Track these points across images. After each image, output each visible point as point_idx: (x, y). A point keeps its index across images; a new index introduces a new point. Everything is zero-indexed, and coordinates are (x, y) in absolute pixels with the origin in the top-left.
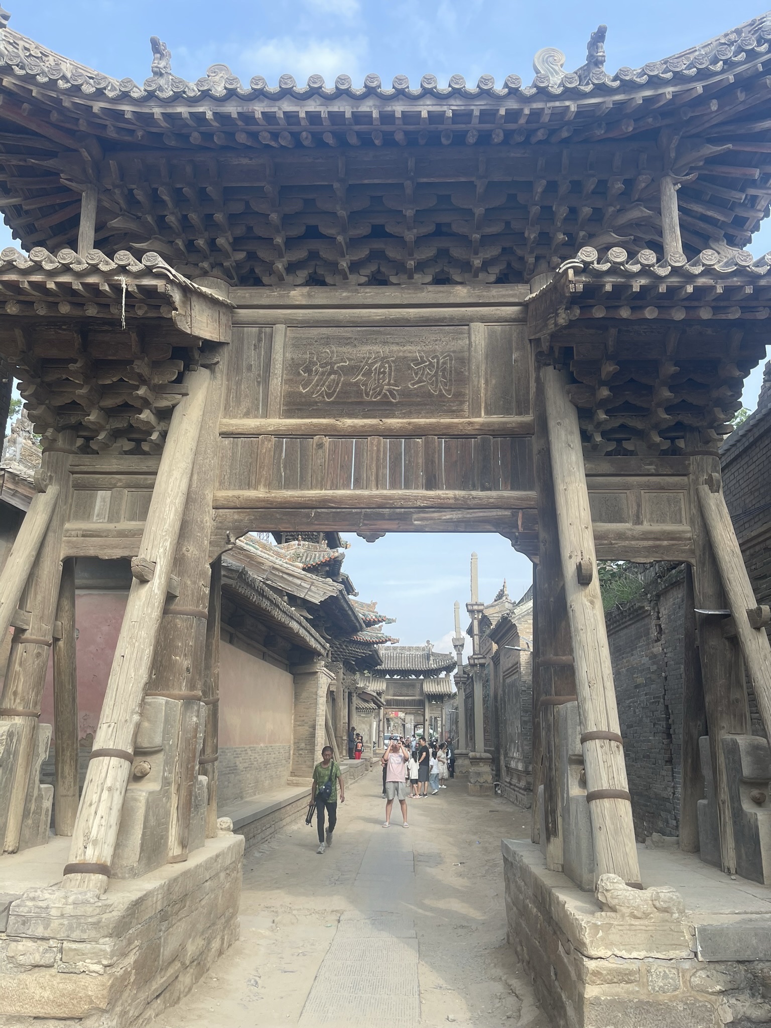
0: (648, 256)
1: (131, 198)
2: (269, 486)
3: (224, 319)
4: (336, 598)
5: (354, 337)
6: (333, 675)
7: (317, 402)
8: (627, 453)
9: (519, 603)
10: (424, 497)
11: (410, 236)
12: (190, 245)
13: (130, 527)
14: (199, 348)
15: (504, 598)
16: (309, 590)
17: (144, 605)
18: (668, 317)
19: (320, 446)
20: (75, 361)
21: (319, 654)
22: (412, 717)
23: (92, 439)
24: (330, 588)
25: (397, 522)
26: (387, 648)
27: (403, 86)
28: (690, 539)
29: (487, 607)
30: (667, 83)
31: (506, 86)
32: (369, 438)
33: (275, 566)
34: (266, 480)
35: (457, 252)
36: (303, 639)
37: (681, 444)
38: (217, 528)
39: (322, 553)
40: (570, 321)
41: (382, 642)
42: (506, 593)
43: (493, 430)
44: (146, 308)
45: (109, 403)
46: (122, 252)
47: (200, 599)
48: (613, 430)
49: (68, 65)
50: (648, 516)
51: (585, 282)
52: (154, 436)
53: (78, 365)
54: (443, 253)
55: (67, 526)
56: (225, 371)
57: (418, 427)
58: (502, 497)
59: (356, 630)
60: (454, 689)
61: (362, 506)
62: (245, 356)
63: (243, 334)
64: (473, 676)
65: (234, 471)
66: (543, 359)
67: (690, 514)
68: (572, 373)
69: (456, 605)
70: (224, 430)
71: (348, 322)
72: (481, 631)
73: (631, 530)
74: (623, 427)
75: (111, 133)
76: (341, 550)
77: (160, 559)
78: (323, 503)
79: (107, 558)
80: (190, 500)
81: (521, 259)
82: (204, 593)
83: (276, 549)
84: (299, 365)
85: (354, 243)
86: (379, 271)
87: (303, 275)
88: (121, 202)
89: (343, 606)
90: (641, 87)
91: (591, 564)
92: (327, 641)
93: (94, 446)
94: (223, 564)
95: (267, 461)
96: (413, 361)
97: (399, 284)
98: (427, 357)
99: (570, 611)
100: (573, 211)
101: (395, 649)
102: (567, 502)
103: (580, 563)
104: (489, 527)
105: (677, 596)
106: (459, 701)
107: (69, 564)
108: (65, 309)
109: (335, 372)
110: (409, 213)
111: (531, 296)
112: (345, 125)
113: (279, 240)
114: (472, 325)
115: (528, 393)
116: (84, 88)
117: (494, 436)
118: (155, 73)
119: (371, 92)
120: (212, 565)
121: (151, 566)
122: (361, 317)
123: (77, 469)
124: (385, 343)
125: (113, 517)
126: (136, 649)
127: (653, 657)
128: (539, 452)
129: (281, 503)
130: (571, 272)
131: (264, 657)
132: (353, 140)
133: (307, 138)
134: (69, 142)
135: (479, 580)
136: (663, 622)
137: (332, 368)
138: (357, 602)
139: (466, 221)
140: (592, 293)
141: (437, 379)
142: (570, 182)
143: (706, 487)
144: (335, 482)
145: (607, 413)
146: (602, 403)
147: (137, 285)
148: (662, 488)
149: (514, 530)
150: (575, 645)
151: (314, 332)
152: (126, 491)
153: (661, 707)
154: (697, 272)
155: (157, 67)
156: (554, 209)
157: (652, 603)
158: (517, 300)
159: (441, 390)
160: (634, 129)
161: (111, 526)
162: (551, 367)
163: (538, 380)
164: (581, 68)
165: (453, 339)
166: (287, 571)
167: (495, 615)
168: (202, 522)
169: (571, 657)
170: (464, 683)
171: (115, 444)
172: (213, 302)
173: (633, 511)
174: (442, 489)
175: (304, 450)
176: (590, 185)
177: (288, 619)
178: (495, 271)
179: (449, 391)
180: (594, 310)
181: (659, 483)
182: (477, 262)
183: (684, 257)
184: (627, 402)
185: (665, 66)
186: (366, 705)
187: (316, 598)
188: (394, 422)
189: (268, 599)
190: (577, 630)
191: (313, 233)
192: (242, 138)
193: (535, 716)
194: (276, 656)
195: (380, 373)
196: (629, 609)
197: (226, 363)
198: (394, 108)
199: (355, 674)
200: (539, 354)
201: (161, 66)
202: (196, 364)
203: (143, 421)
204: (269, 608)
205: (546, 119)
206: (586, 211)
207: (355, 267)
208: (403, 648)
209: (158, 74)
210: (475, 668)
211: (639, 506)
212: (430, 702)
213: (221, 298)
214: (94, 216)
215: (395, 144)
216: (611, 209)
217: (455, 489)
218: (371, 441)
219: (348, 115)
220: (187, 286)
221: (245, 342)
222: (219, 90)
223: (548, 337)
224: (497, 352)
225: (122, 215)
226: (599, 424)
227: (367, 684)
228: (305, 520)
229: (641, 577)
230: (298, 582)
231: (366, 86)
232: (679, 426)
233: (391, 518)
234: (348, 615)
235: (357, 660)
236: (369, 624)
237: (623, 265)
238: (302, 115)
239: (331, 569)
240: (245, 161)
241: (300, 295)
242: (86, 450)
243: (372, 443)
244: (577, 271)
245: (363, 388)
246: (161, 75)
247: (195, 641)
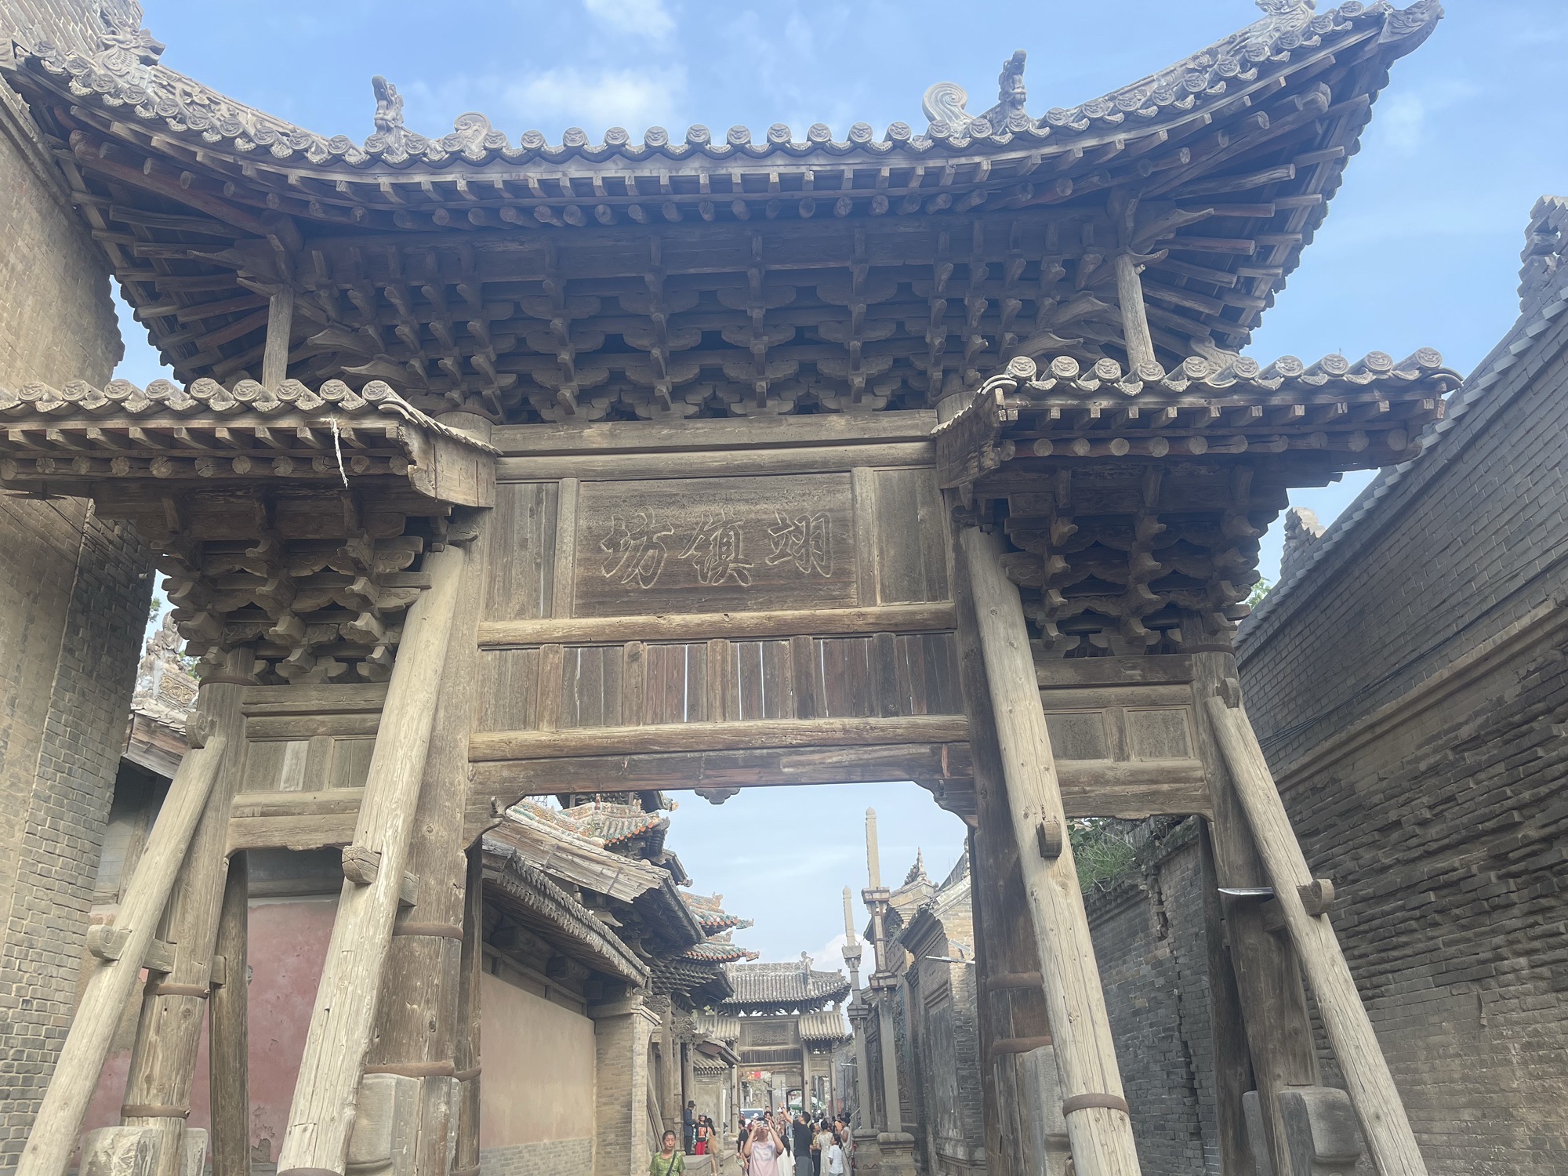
0: (1109, 368)
1: (343, 302)
2: (557, 722)
3: (484, 474)
4: (659, 891)
5: (681, 493)
6: (657, 1017)
7: (627, 592)
8: (1097, 652)
9: (944, 885)
10: (798, 729)
11: (759, 347)
12: (433, 368)
13: (337, 798)
14: (447, 518)
15: (920, 879)
16: (616, 880)
17: (362, 922)
18: (1143, 453)
19: (635, 657)
20: (255, 544)
21: (635, 984)
22: (783, 1078)
23: (280, 660)
24: (649, 877)
25: (757, 770)
26: (740, 969)
27: (743, 141)
28: (1201, 780)
29: (896, 894)
30: (1116, 127)
31: (889, 137)
32: (709, 642)
33: (561, 844)
34: (552, 712)
35: (829, 368)
36: (608, 962)
37: (1176, 635)
38: (477, 793)
39: (633, 819)
40: (1002, 462)
41: (733, 959)
42: (922, 870)
43: (896, 625)
44: (367, 462)
45: (307, 604)
46: (332, 382)
47: (450, 908)
48: (1074, 619)
49: (250, 116)
50: (1137, 747)
51: (1021, 406)
52: (377, 654)
53: (261, 549)
54: (808, 369)
55: (237, 799)
56: (486, 550)
57: (782, 623)
58: (915, 726)
59: (690, 941)
60: (848, 1029)
61: (702, 747)
62: (516, 527)
63: (514, 494)
64: (877, 1007)
65: (501, 702)
66: (962, 518)
67: (1199, 741)
68: (1008, 536)
69: (846, 893)
70: (486, 638)
71: (670, 471)
72: (888, 934)
73: (1112, 769)
74: (1089, 613)
75: (316, 213)
76: (662, 813)
77: (388, 847)
78: (642, 746)
79: (301, 848)
80: (434, 749)
81: (923, 374)
82: (457, 898)
83: (562, 816)
84: (599, 537)
85: (676, 358)
86: (714, 397)
87: (601, 405)
88: (329, 308)
89: (669, 904)
90: (1080, 134)
91: (1059, 825)
92: (647, 962)
93: (281, 671)
94: (484, 847)
95: (552, 684)
96: (770, 525)
97: (745, 415)
98: (791, 519)
99: (1031, 900)
100: (994, 305)
101: (752, 968)
102: (1014, 730)
103: (1042, 825)
104: (898, 773)
105: (1186, 866)
106: (857, 1048)
107: (238, 861)
108: (242, 467)
109: (653, 546)
110: (757, 314)
111: (940, 427)
112: (660, 194)
113: (565, 356)
114: (855, 470)
115: (944, 568)
116: (275, 149)
117: (898, 633)
118: (380, 128)
119: (696, 149)
120: (468, 852)
121: (373, 860)
122: (691, 464)
123: (254, 709)
124: (728, 500)
125: (311, 782)
126: (349, 996)
127: (1158, 964)
128: (967, 656)
129: (575, 748)
130: (999, 393)
131: (547, 993)
132: (672, 215)
133: (604, 213)
134: (251, 226)
135: (880, 850)
136: (1168, 905)
137: (650, 539)
138: (691, 896)
139: (840, 322)
140: (1030, 422)
141: (807, 550)
142: (987, 265)
143: (1219, 700)
144: (658, 711)
145: (1064, 593)
146: (1055, 580)
147: (354, 430)
148: (1153, 703)
149: (937, 777)
150: (1043, 955)
151: (621, 488)
152: (332, 740)
153: (1176, 1044)
154: (1181, 389)
155: (382, 119)
156: (966, 302)
157: (1150, 879)
158: (919, 434)
159: (814, 568)
160: (1074, 191)
161: (309, 797)
162: (977, 529)
163: (957, 548)
164: (991, 110)
165: (828, 491)
166: (580, 852)
167: (907, 907)
168: (452, 784)
169: (1035, 974)
170: (864, 1019)
171: (315, 669)
172: (468, 448)
173: (1113, 740)
174: (824, 716)
175: (609, 664)
176: (1017, 269)
177: (584, 930)
178: (885, 392)
179: (826, 568)
180: (1035, 446)
181: (1149, 696)
182: (858, 381)
183: (1160, 367)
184: (1091, 577)
185: (1111, 104)
186: (710, 1063)
187: (627, 894)
188: (747, 617)
189: (553, 899)
190: (1043, 932)
191: (615, 345)
192: (509, 215)
193: (986, 1071)
194: (565, 991)
195: (722, 545)
196: (1115, 889)
197: (488, 536)
198: (730, 170)
199: (690, 1013)
200: (958, 511)
201: (389, 117)
202: (443, 541)
203: (360, 631)
204: (554, 915)
205: (947, 181)
206: (1013, 304)
207: (679, 392)
208: (765, 967)
209: (384, 128)
210: (881, 994)
211: (1121, 731)
212: (810, 1052)
213: (480, 443)
214: (287, 329)
215: (732, 218)
216: (1048, 302)
217: (842, 715)
218: (712, 647)
219: (664, 181)
220: (429, 428)
221: (517, 504)
222: (475, 150)
223: (970, 486)
224: (896, 510)
225: (332, 327)
226: (1053, 610)
227: (711, 1029)
228: (613, 773)
229: (1128, 839)
230: (598, 868)
231: (689, 142)
232: (1172, 609)
233: (748, 764)
234: (678, 918)
235: (693, 990)
236: (711, 931)
237: (1074, 381)
238: (598, 182)
239: (648, 845)
240: (514, 246)
241: (599, 435)
242: (269, 678)
243: (714, 650)
244: (1008, 392)
245: (698, 567)
246: (389, 130)
247: (444, 977)
